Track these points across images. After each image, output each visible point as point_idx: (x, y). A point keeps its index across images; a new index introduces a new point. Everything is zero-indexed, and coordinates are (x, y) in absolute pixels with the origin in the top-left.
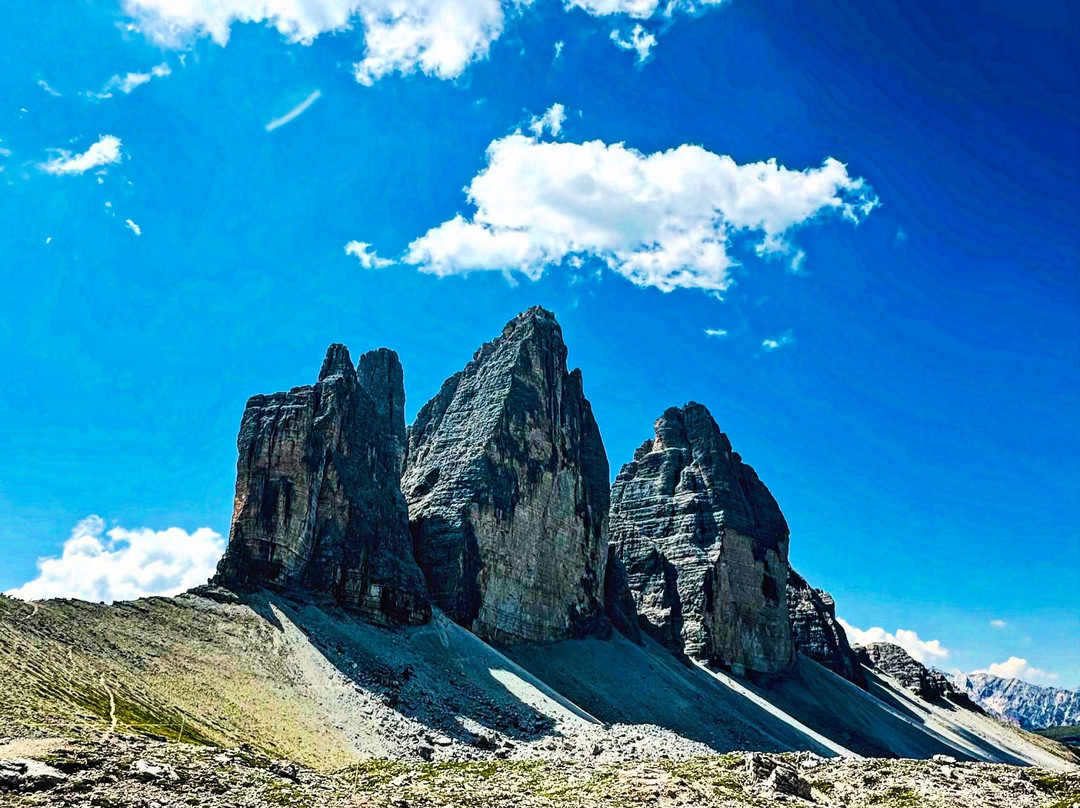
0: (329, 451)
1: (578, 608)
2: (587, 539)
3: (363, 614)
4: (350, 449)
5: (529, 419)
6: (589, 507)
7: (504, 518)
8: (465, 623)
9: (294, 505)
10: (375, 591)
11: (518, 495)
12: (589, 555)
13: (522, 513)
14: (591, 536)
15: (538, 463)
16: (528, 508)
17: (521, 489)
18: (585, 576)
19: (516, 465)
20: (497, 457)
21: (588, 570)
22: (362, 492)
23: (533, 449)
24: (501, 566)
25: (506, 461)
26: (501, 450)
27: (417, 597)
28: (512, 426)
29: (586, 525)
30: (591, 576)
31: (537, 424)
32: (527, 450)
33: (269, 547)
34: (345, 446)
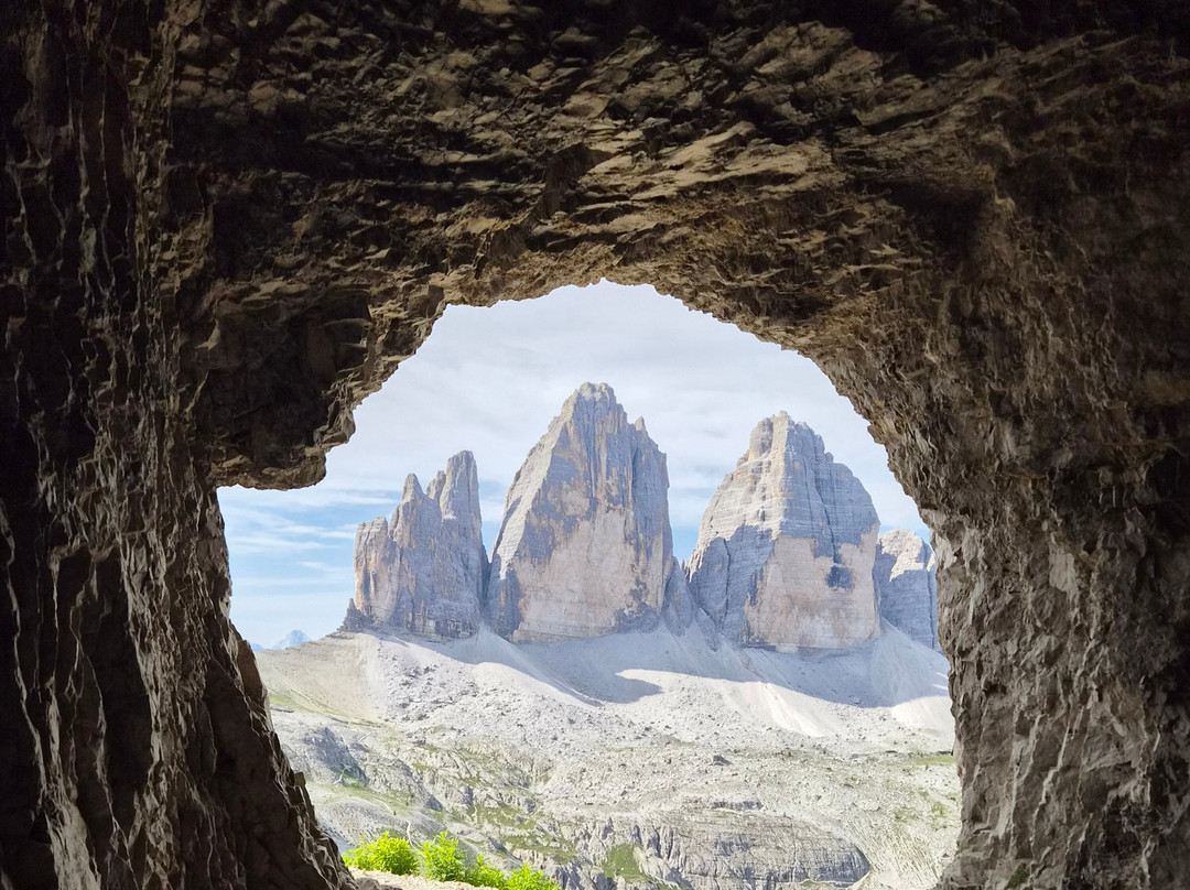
0: (402, 550)
1: (626, 611)
2: (638, 560)
3: (425, 636)
4: (417, 543)
5: (565, 485)
6: (641, 535)
7: (539, 563)
8: (504, 633)
9: (379, 585)
10: (432, 624)
11: (554, 545)
12: (639, 571)
13: (560, 556)
14: (642, 557)
15: (575, 516)
16: (565, 551)
17: (558, 539)
18: (635, 587)
19: (553, 523)
20: (535, 521)
21: (638, 582)
22: (424, 568)
23: (571, 508)
24: (542, 594)
25: (544, 522)
26: (539, 516)
27: (465, 623)
28: (549, 495)
29: (637, 548)
30: (641, 586)
31: (574, 487)
32: (564, 509)
33: (369, 608)
34: (413, 543)
